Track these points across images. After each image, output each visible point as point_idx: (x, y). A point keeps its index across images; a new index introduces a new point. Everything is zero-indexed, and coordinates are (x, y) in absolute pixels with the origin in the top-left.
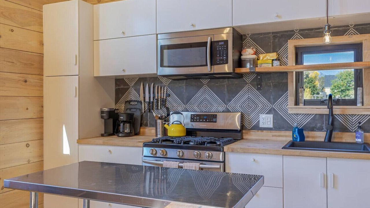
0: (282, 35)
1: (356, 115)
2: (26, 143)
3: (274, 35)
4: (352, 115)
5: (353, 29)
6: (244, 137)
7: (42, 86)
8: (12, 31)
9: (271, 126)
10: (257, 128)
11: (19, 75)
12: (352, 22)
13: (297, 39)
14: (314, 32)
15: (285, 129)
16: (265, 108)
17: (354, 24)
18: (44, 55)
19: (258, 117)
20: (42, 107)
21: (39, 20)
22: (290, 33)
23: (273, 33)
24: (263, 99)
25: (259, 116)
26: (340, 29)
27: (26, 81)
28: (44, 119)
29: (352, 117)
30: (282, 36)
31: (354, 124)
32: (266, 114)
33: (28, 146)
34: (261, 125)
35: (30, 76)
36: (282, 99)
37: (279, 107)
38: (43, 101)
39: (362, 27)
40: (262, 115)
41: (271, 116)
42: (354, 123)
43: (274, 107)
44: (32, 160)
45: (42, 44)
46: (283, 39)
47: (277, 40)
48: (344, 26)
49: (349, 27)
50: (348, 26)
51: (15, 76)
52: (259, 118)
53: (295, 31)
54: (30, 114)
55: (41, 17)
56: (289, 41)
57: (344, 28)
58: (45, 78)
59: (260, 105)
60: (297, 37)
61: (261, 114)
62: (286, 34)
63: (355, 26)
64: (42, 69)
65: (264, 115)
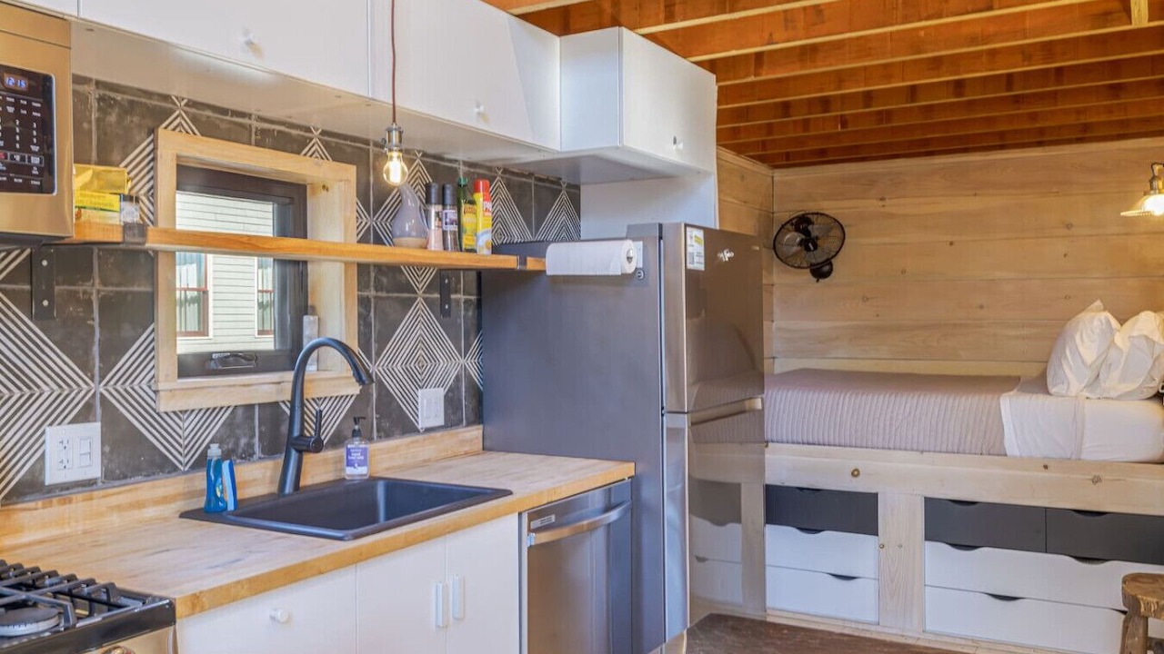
0: (131, 102)
1: (326, 398)
3: (102, 92)
4: (319, 399)
9: (95, 471)
10: (34, 488)
13: (180, 131)
14: (230, 122)
15: (144, 473)
16: (67, 396)
17: (320, 126)
19: (41, 441)
22: (159, 103)
23: (99, 84)
24: (61, 361)
25: (43, 433)
26: (294, 132)
29: (320, 406)
30: (131, 107)
32: (71, 422)
34: (52, 476)
36: (134, 357)
37: (122, 391)
39: (337, 143)
40: (55, 427)
41: (94, 428)
43: (102, 390)
46: (136, 119)
47: (113, 118)
49: (311, 132)
52: (44, 442)
53: (176, 101)
56: (160, 131)
57: (302, 133)
59: (48, 389)
60: (180, 124)
61: (51, 425)
62: (145, 103)
65: (65, 427)
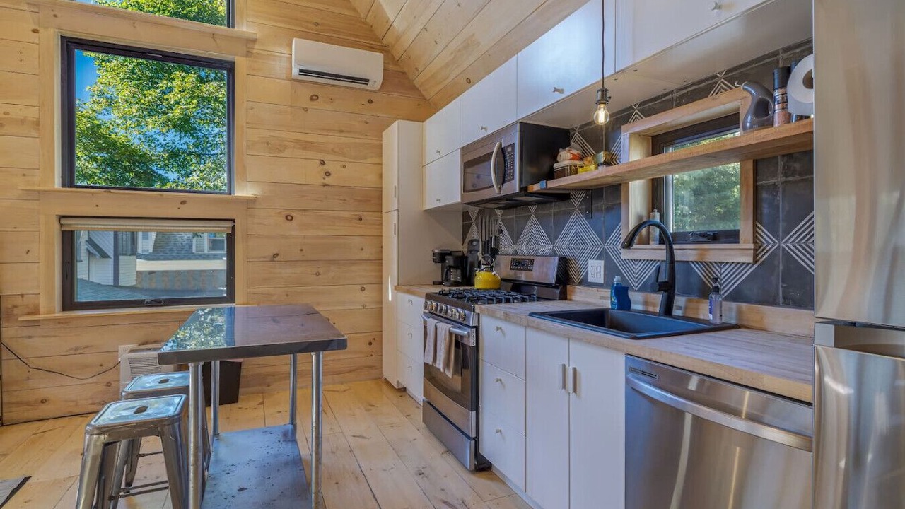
0: (616, 119)
1: (727, 263)
2: (360, 286)
4: (721, 263)
5: (725, 81)
6: (568, 297)
7: (381, 224)
8: (344, 166)
10: (584, 282)
11: (352, 213)
12: (722, 67)
13: (636, 121)
14: (661, 102)
16: (595, 249)
17: (725, 68)
18: (383, 189)
20: (382, 247)
21: (378, 151)
22: (627, 113)
24: (593, 234)
25: (588, 262)
26: (701, 86)
27: (360, 219)
28: (383, 261)
29: (721, 268)
30: (617, 121)
31: (724, 282)
32: (596, 259)
33: (363, 289)
34: (590, 279)
35: (365, 213)
36: (617, 233)
37: (612, 248)
38: (382, 241)
39: (741, 73)
40: (591, 260)
41: (601, 263)
42: (724, 280)
43: (605, 247)
44: (368, 306)
45: (381, 177)
48: (707, 79)
50: (716, 76)
51: (347, 215)
52: (588, 266)
53: (634, 107)
54: (365, 255)
56: (623, 127)
57: (707, 83)
58: (383, 215)
59: (590, 245)
60: (636, 117)
62: (622, 116)
63: (729, 71)
64: (381, 205)
65: (594, 261)
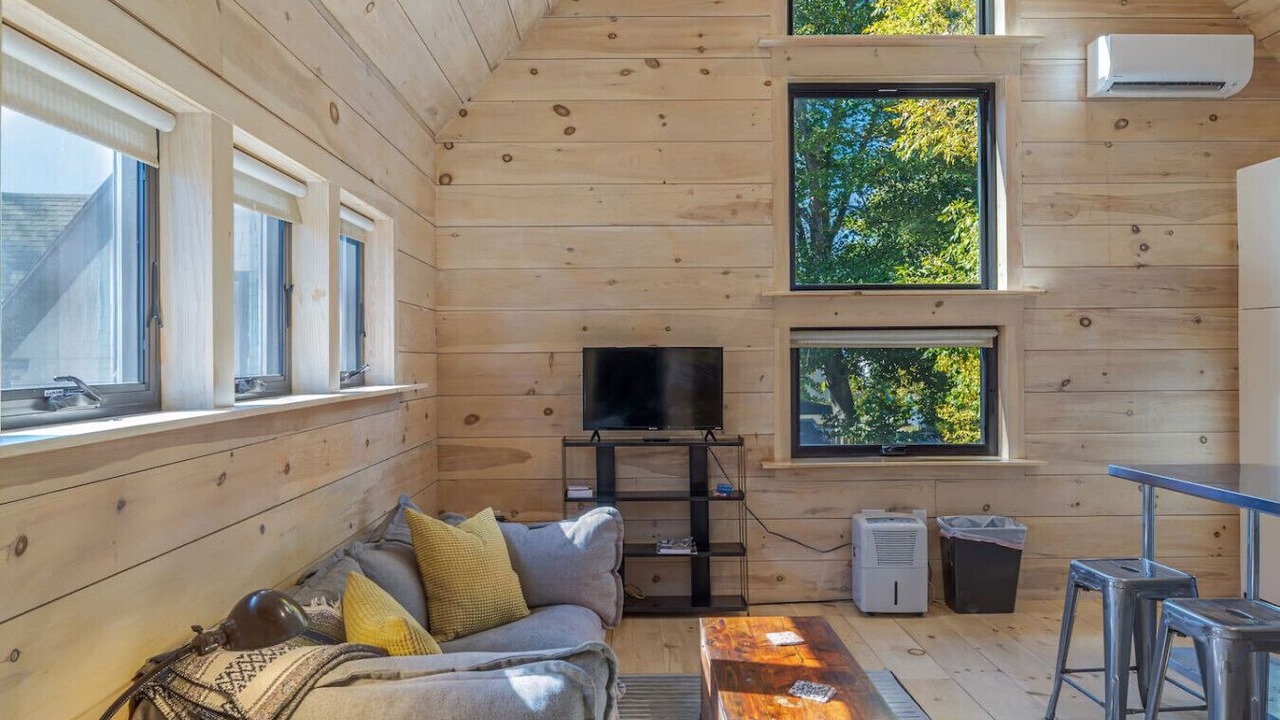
2: (1199, 435)
7: (1236, 328)
8: (1171, 233)
11: (1185, 310)
18: (1240, 268)
20: (1237, 369)
21: (1229, 201)
27: (1198, 321)
28: (1241, 392)
33: (1203, 440)
35: (1207, 311)
38: (1237, 358)
45: (1234, 246)
54: (1208, 383)
55: (1232, 195)
58: (1241, 313)
64: (1234, 295)
